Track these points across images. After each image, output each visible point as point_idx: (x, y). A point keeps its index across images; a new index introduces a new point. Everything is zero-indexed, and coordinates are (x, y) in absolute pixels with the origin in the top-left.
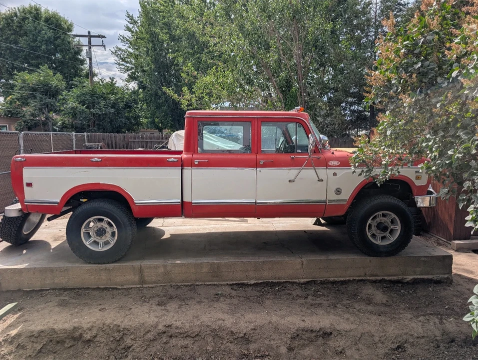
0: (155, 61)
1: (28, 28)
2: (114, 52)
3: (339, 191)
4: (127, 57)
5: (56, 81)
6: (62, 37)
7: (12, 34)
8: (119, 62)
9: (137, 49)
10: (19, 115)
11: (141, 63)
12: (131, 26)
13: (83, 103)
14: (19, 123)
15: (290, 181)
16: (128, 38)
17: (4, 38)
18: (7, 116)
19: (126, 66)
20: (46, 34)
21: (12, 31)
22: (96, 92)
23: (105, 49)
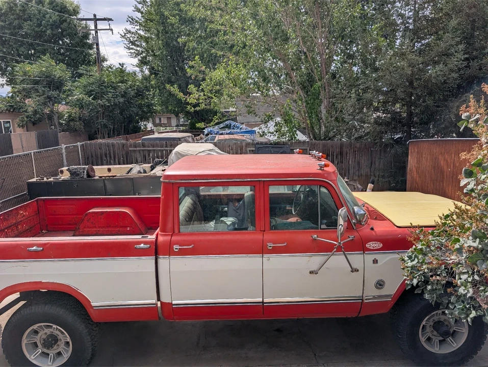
0: (167, 45)
1: (31, 11)
2: (123, 35)
3: (380, 285)
4: (137, 40)
5: (60, 71)
6: (68, 21)
7: (15, 19)
8: (128, 46)
9: (148, 31)
10: (21, 110)
11: (152, 46)
12: (140, 6)
13: (89, 93)
14: (22, 118)
15: (311, 272)
16: (137, 19)
17: (7, 23)
18: (9, 111)
19: (137, 50)
20: (50, 17)
21: (15, 16)
22: (104, 81)
23: (113, 33)
